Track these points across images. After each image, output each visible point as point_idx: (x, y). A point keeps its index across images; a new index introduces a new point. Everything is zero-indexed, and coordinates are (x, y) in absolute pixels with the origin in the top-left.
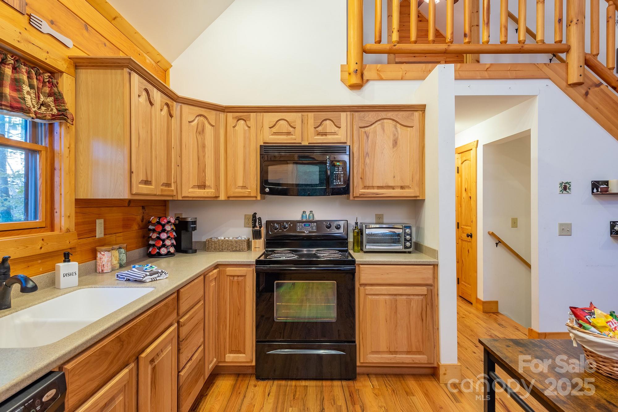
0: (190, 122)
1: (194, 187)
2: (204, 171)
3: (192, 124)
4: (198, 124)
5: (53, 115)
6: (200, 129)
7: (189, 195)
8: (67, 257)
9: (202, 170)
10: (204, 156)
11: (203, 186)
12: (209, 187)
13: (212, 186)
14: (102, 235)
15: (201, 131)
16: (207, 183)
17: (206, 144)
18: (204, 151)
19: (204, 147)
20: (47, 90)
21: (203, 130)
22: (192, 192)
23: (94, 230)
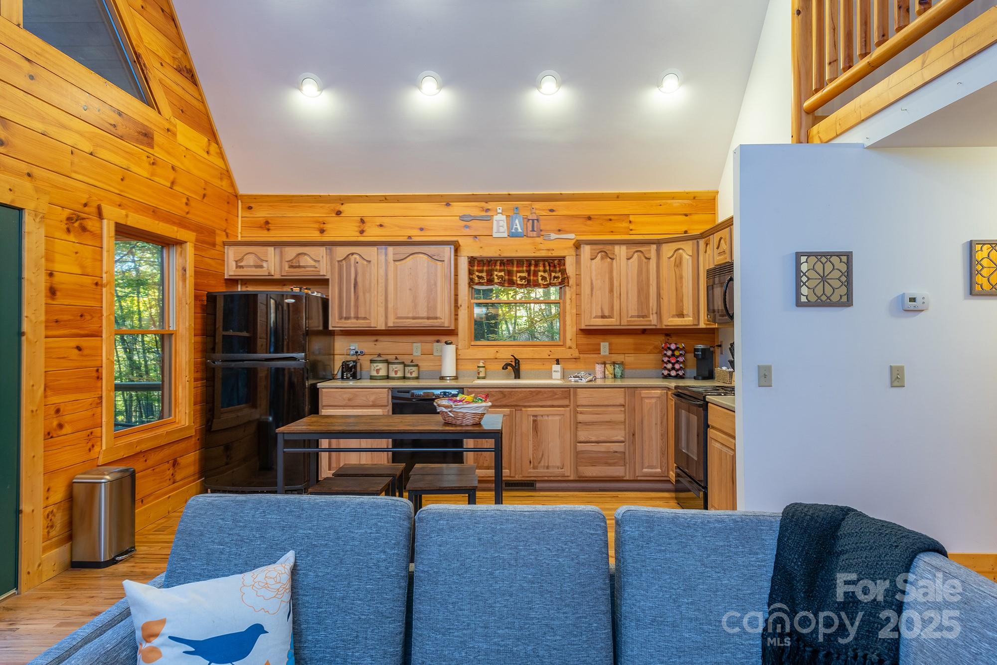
0: (669, 258)
1: (673, 316)
2: (682, 301)
3: (672, 259)
4: (676, 258)
5: (559, 283)
6: (678, 261)
7: (669, 324)
8: (558, 362)
9: (679, 300)
10: (682, 287)
11: (681, 315)
12: (688, 315)
13: (691, 314)
14: (607, 353)
15: (679, 264)
16: (685, 312)
17: (684, 274)
18: (681, 282)
19: (681, 278)
20: (558, 269)
21: (680, 263)
22: (671, 321)
23: (599, 350)
